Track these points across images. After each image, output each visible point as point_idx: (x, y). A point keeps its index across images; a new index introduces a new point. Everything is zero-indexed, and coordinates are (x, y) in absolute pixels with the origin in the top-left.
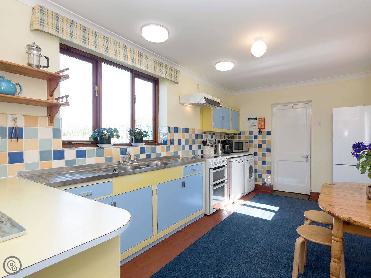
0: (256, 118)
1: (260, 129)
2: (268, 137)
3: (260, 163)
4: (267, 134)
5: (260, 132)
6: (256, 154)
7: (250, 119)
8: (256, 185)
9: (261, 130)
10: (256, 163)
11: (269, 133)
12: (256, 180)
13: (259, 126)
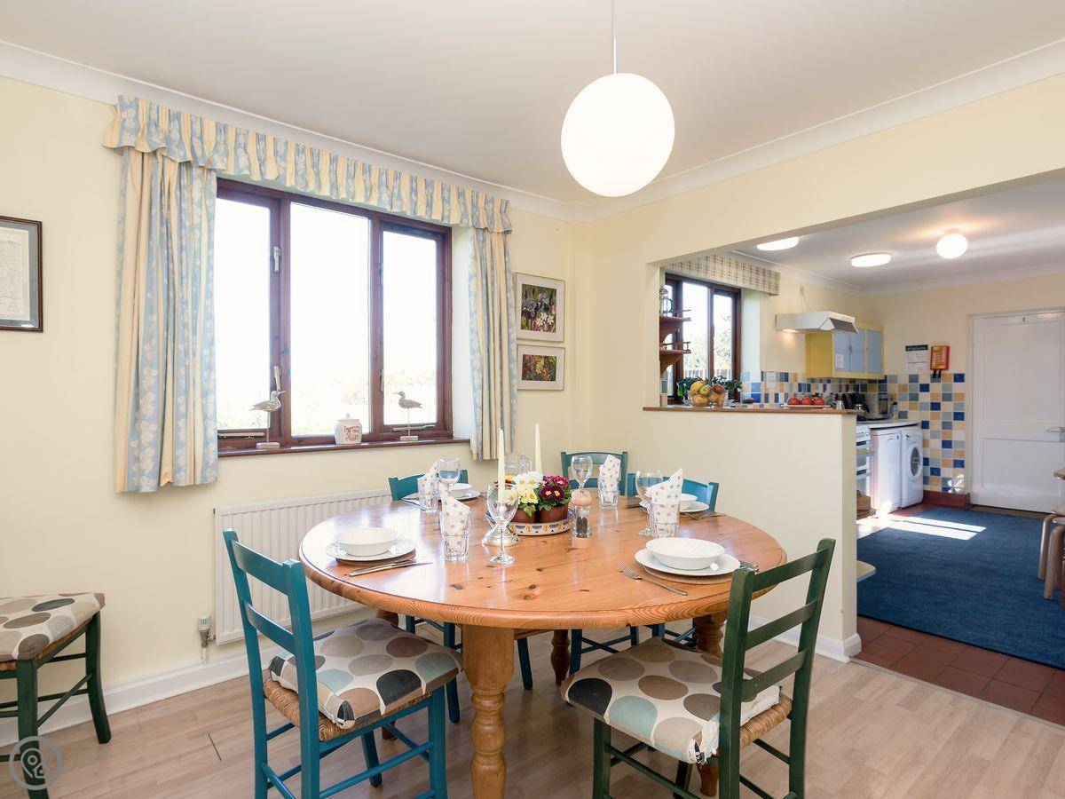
0: (927, 346)
1: (935, 371)
2: (957, 388)
3: (937, 443)
4: (956, 380)
5: (936, 376)
6: (925, 425)
7: (909, 348)
8: (925, 493)
9: (938, 372)
10: (925, 443)
11: (959, 378)
12: (926, 480)
13: (934, 363)
